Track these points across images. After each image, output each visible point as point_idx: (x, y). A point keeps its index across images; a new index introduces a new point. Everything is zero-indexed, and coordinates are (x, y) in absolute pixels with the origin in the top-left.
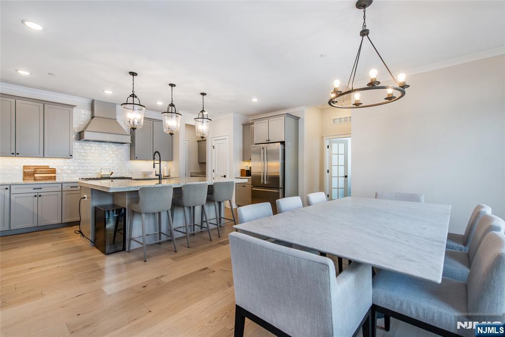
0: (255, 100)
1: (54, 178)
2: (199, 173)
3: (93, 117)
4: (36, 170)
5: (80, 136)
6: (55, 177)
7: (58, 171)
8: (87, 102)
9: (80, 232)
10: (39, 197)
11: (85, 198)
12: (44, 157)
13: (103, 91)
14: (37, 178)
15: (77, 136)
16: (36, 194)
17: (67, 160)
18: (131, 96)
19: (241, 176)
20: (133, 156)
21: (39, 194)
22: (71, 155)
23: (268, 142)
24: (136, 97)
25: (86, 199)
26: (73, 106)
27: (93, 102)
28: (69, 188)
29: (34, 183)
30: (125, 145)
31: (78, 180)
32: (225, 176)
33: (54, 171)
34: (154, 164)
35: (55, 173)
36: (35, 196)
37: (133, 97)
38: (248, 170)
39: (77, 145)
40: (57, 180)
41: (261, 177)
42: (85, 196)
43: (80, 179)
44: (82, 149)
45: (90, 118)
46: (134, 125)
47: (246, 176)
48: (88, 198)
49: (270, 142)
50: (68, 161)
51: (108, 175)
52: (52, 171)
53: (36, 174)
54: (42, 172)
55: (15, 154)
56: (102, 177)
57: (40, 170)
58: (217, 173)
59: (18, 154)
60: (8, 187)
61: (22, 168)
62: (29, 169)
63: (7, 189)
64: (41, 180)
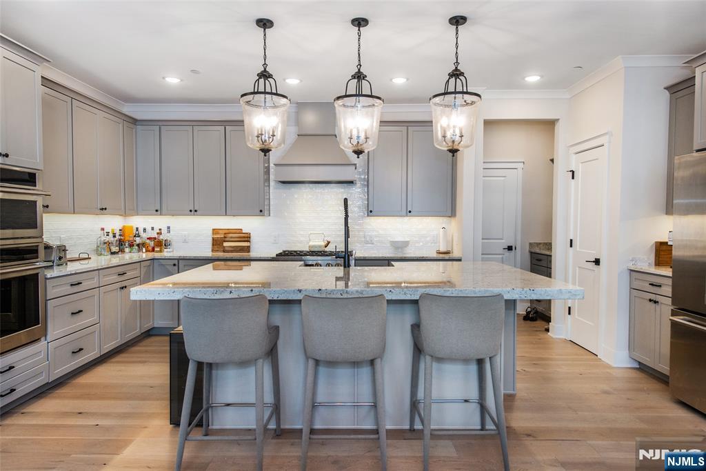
1: (248, 249)
4: (226, 235)
6: (249, 247)
7: (253, 238)
12: (226, 215)
14: (227, 249)
22: (261, 211)
32: (597, 262)
33: (247, 238)
35: (249, 241)
40: (253, 254)
51: (320, 246)
52: (244, 237)
53: (225, 241)
54: (232, 239)
55: (194, 212)
56: (312, 250)
57: (231, 235)
58: (578, 249)
59: (196, 211)
60: (176, 262)
61: (211, 232)
62: (218, 233)
63: (174, 265)
64: (232, 251)
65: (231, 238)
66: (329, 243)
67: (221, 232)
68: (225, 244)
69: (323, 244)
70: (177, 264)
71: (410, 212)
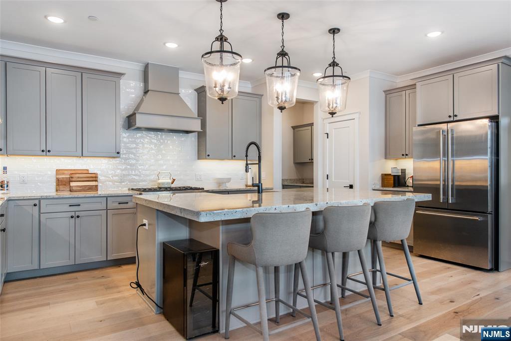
0: (434, 35)
1: (95, 188)
2: (294, 180)
3: (146, 92)
4: (73, 176)
5: (130, 122)
6: (97, 186)
7: (100, 178)
8: (138, 68)
9: (139, 285)
10: (77, 219)
11: (145, 225)
12: (82, 156)
13: (164, 44)
14: (74, 188)
15: (125, 122)
16: (73, 214)
17: (111, 159)
18: (217, 39)
19: (383, 185)
20: (202, 153)
21: (77, 214)
22: (118, 153)
23: (452, 119)
24: (225, 41)
25: (147, 227)
26: (120, 75)
27: (147, 66)
28: (116, 205)
29: (70, 196)
30: (190, 134)
31: (127, 192)
32: (351, 187)
33: (94, 178)
34: (247, 164)
35: (96, 181)
36: (72, 217)
37: (221, 39)
38: (398, 176)
39: (125, 136)
40: (100, 192)
41: (439, 189)
42: (145, 221)
43: (129, 190)
44: (133, 142)
45: (143, 93)
46: (223, 91)
47: (394, 186)
48: (149, 224)
49: (456, 119)
50: (113, 161)
51: (168, 183)
52: (92, 177)
53: (72, 181)
54: (80, 179)
55: (46, 152)
56: (160, 186)
57: (78, 175)
58: (333, 180)
59: (49, 151)
60: (37, 202)
61: (55, 173)
62: (63, 174)
63: (35, 205)
64: (79, 191)
65: (78, 178)
66: (174, 180)
67: (66, 172)
68: (72, 184)
69: (170, 181)
70: (38, 204)
71: (235, 156)
